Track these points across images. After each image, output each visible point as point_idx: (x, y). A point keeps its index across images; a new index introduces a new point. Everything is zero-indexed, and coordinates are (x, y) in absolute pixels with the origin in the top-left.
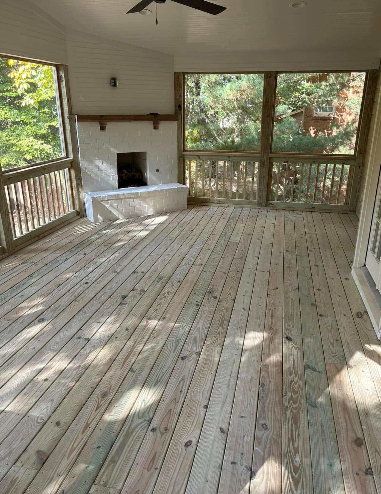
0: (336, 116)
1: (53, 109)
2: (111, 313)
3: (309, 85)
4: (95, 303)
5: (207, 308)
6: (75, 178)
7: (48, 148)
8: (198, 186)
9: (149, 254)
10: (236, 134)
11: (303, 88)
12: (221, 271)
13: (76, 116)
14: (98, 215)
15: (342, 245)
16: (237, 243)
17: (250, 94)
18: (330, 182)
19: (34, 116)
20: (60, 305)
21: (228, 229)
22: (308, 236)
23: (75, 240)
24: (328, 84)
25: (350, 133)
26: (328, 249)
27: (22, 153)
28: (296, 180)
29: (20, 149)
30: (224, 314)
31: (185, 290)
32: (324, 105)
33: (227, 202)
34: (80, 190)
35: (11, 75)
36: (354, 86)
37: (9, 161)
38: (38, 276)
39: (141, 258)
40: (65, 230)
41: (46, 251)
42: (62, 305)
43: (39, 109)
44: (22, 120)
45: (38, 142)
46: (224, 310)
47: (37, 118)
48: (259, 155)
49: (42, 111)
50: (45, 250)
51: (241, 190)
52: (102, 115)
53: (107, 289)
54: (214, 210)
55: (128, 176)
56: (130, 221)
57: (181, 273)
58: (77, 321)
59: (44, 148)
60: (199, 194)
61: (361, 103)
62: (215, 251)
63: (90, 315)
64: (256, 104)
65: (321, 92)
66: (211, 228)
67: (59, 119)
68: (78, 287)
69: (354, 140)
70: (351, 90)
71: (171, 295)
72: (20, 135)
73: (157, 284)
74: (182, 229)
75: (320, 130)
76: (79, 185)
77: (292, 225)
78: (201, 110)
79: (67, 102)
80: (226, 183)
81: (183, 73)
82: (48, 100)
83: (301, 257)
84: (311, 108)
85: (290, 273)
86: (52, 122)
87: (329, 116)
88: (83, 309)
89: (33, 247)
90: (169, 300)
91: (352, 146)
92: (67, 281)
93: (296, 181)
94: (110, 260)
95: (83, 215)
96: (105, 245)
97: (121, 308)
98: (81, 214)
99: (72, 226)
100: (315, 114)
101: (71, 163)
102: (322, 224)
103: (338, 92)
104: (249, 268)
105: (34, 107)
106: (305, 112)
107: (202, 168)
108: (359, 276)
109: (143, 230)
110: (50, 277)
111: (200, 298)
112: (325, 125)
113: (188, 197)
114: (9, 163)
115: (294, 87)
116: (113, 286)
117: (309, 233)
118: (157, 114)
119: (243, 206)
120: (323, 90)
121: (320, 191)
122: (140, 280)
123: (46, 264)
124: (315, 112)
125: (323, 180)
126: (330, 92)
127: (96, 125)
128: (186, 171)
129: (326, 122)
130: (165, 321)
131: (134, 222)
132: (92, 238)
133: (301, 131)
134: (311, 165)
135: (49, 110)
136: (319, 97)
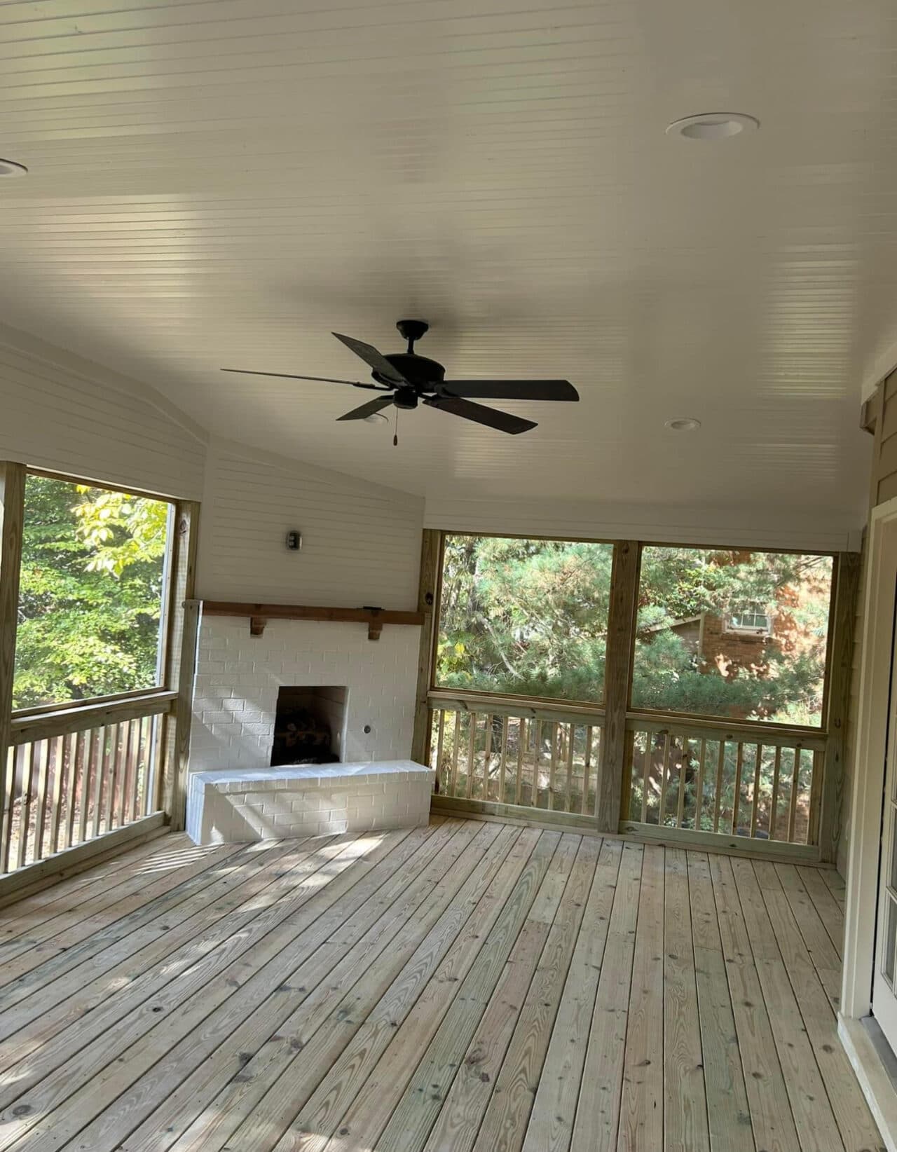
0: (774, 637)
1: (152, 581)
2: (205, 1105)
3: (710, 569)
4: (168, 1069)
5: (460, 1109)
6: (174, 736)
7: (126, 662)
8: (458, 769)
9: (324, 939)
10: (551, 658)
11: (700, 574)
12: (504, 1002)
13: (202, 602)
14: (214, 828)
15: (809, 951)
16: (546, 925)
17: (581, 580)
18: (770, 783)
19: (110, 592)
20: (79, 1068)
21: (525, 886)
22: (722, 918)
23: (148, 889)
24: (753, 569)
25: (809, 674)
26: (775, 959)
27: (63, 669)
28: (689, 772)
29: (64, 659)
30: (506, 1129)
31: (407, 1051)
32: (747, 612)
33: (524, 815)
34: (181, 765)
35: (78, 510)
36: (811, 578)
37: (32, 685)
38: (38, 980)
39: (302, 948)
40: (127, 860)
41: (72, 913)
42: (82, 1071)
43: (123, 578)
44: (81, 597)
45: (105, 647)
46: (507, 1119)
47: (116, 596)
48: (602, 712)
49: (129, 583)
50: (70, 911)
51: (559, 787)
52: (258, 603)
53: (205, 1032)
54: (493, 832)
55: (298, 738)
56: (289, 847)
57: (400, 1001)
58: (114, 1119)
59: (117, 660)
60: (459, 788)
61: (828, 615)
62: (491, 942)
63: (151, 1104)
64: (596, 601)
65: (738, 585)
66: (483, 880)
67: (162, 601)
68: (133, 1019)
69: (819, 690)
70: (805, 585)
71: (369, 1061)
72: (70, 631)
73: (335, 1026)
74: (411, 877)
75: (740, 664)
76: (182, 752)
77: (684, 886)
78: (474, 604)
79: (186, 574)
80: (523, 767)
81: (442, 531)
82: (146, 562)
83: (708, 978)
84: (717, 616)
85: (682, 1020)
86: (145, 607)
87: (760, 635)
88: (136, 1085)
89: (42, 900)
90: (361, 1078)
91: (816, 705)
92: (108, 1002)
93: (689, 775)
94: (224, 950)
95: (179, 825)
96: (218, 906)
97: (235, 1088)
98: (173, 822)
99: (145, 854)
100: (728, 628)
101: (172, 701)
102: (756, 888)
103: (775, 587)
104: (576, 999)
105: (111, 574)
106: (705, 623)
107: (470, 729)
108: (857, 1042)
109: (315, 872)
110: (70, 983)
111: (443, 1077)
112: (752, 654)
113: (432, 796)
114: (31, 689)
115: (678, 570)
116: (222, 1025)
117: (724, 912)
118: (380, 609)
119: (564, 828)
120: (742, 580)
121: (748, 803)
122: (294, 1012)
123: (65, 950)
124: (727, 624)
125: (754, 779)
126: (759, 586)
127: (244, 625)
128: (433, 731)
129: (753, 646)
130: (346, 1138)
131: (296, 850)
132: (189, 886)
133: (696, 663)
134: (722, 743)
135: (144, 581)
136: (735, 595)
